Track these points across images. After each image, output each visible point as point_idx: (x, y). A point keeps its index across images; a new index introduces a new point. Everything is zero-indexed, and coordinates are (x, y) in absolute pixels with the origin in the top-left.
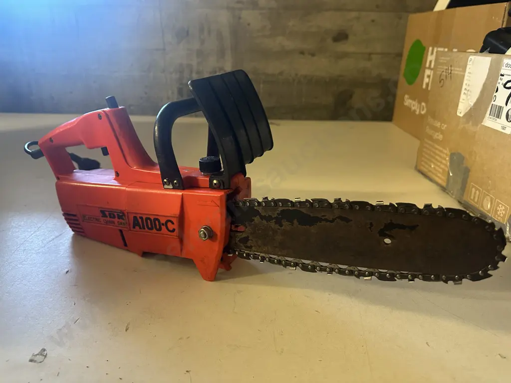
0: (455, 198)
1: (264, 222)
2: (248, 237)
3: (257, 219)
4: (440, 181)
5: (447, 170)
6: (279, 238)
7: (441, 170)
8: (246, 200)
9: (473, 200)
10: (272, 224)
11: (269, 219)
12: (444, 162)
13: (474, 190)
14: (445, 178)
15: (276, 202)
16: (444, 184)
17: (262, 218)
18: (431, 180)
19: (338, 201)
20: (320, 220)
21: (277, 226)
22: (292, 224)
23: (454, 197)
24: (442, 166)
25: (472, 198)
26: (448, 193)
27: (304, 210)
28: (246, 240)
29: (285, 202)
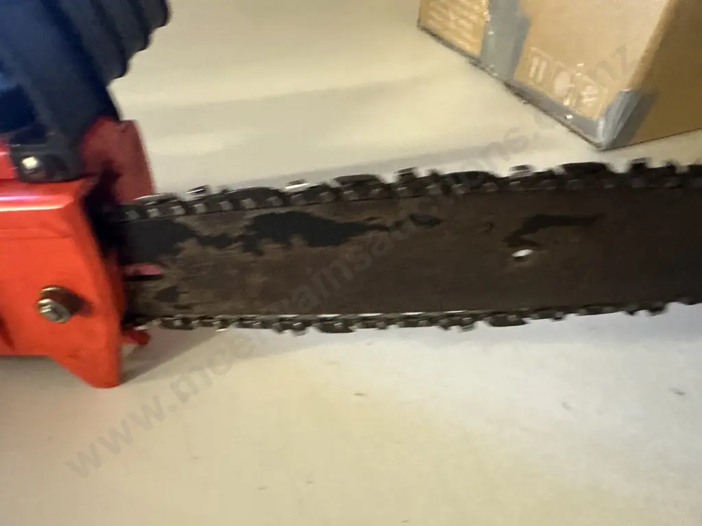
0: (496, 78)
1: (212, 251)
2: (175, 288)
3: (189, 247)
4: (468, 48)
5: (482, 24)
6: (257, 280)
7: (469, 26)
8: (144, 202)
9: (535, 79)
10: (235, 252)
11: (222, 241)
12: (476, 8)
13: (535, 61)
14: (478, 41)
15: (234, 198)
16: (476, 51)
17: (204, 241)
18: (450, 45)
19: (407, 177)
20: (360, 229)
21: (248, 257)
22: (288, 245)
23: (495, 74)
24: (473, 18)
25: (532, 74)
26: (483, 69)
27: (313, 210)
28: (170, 295)
29: (261, 195)
